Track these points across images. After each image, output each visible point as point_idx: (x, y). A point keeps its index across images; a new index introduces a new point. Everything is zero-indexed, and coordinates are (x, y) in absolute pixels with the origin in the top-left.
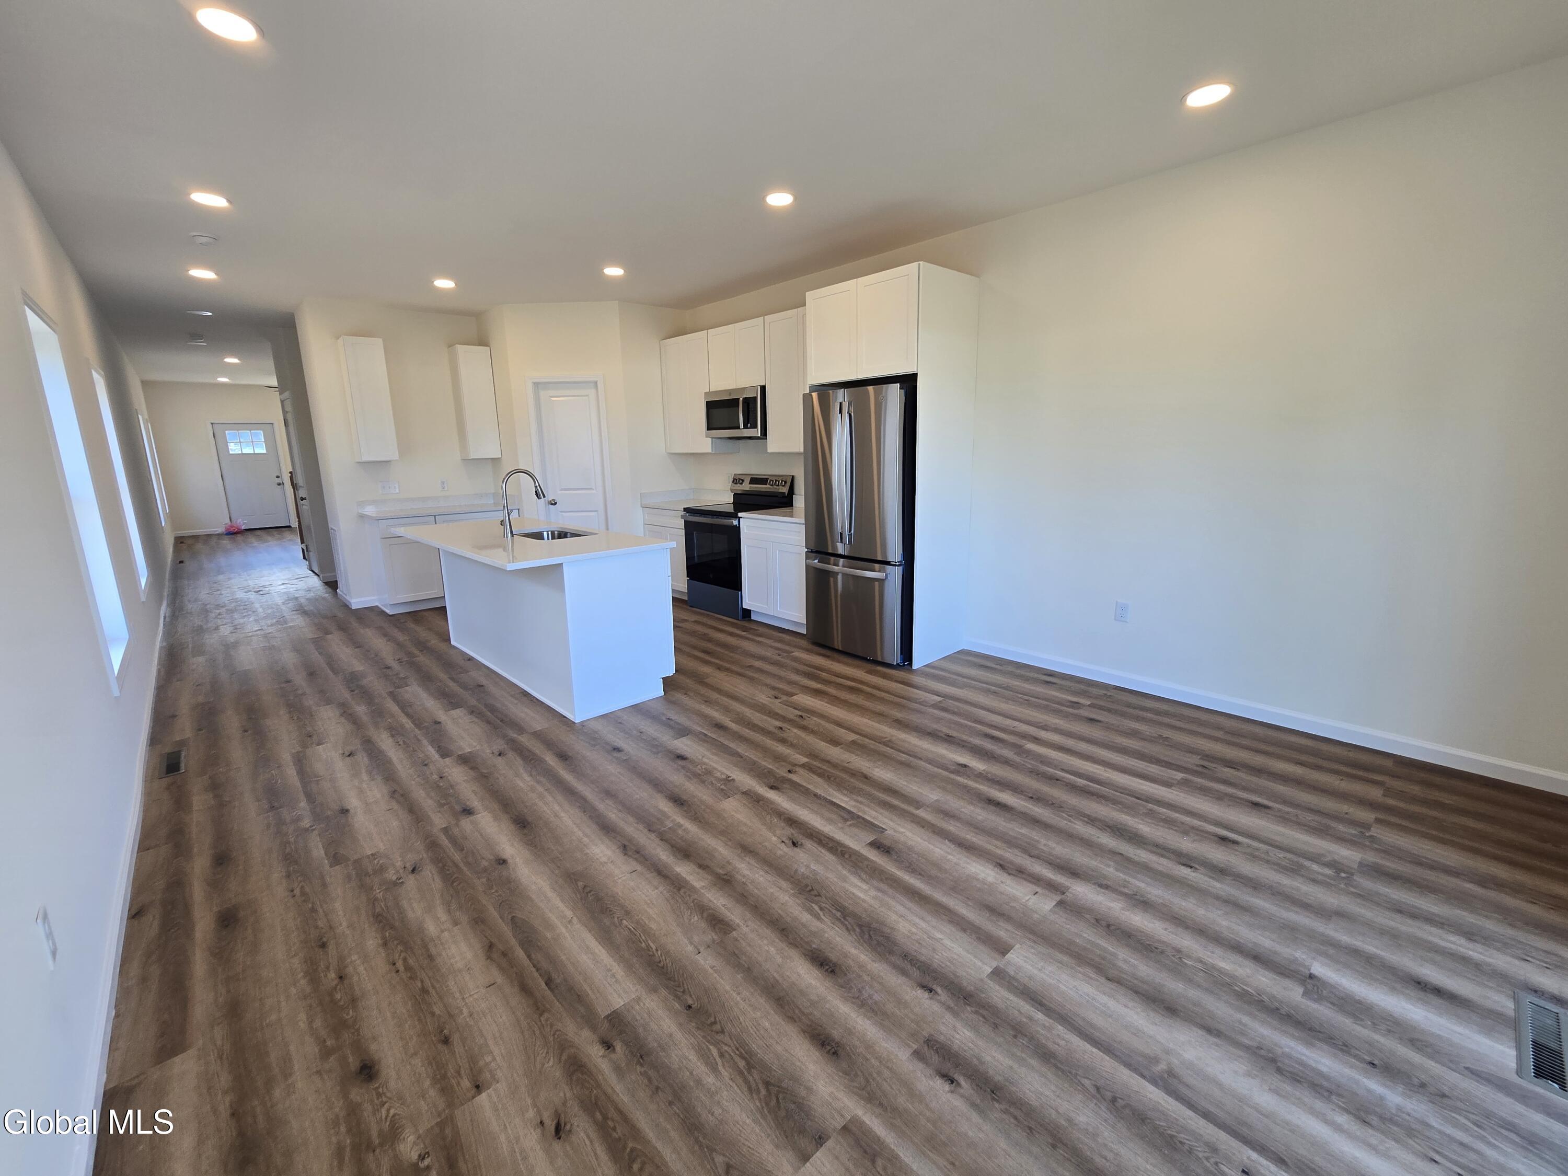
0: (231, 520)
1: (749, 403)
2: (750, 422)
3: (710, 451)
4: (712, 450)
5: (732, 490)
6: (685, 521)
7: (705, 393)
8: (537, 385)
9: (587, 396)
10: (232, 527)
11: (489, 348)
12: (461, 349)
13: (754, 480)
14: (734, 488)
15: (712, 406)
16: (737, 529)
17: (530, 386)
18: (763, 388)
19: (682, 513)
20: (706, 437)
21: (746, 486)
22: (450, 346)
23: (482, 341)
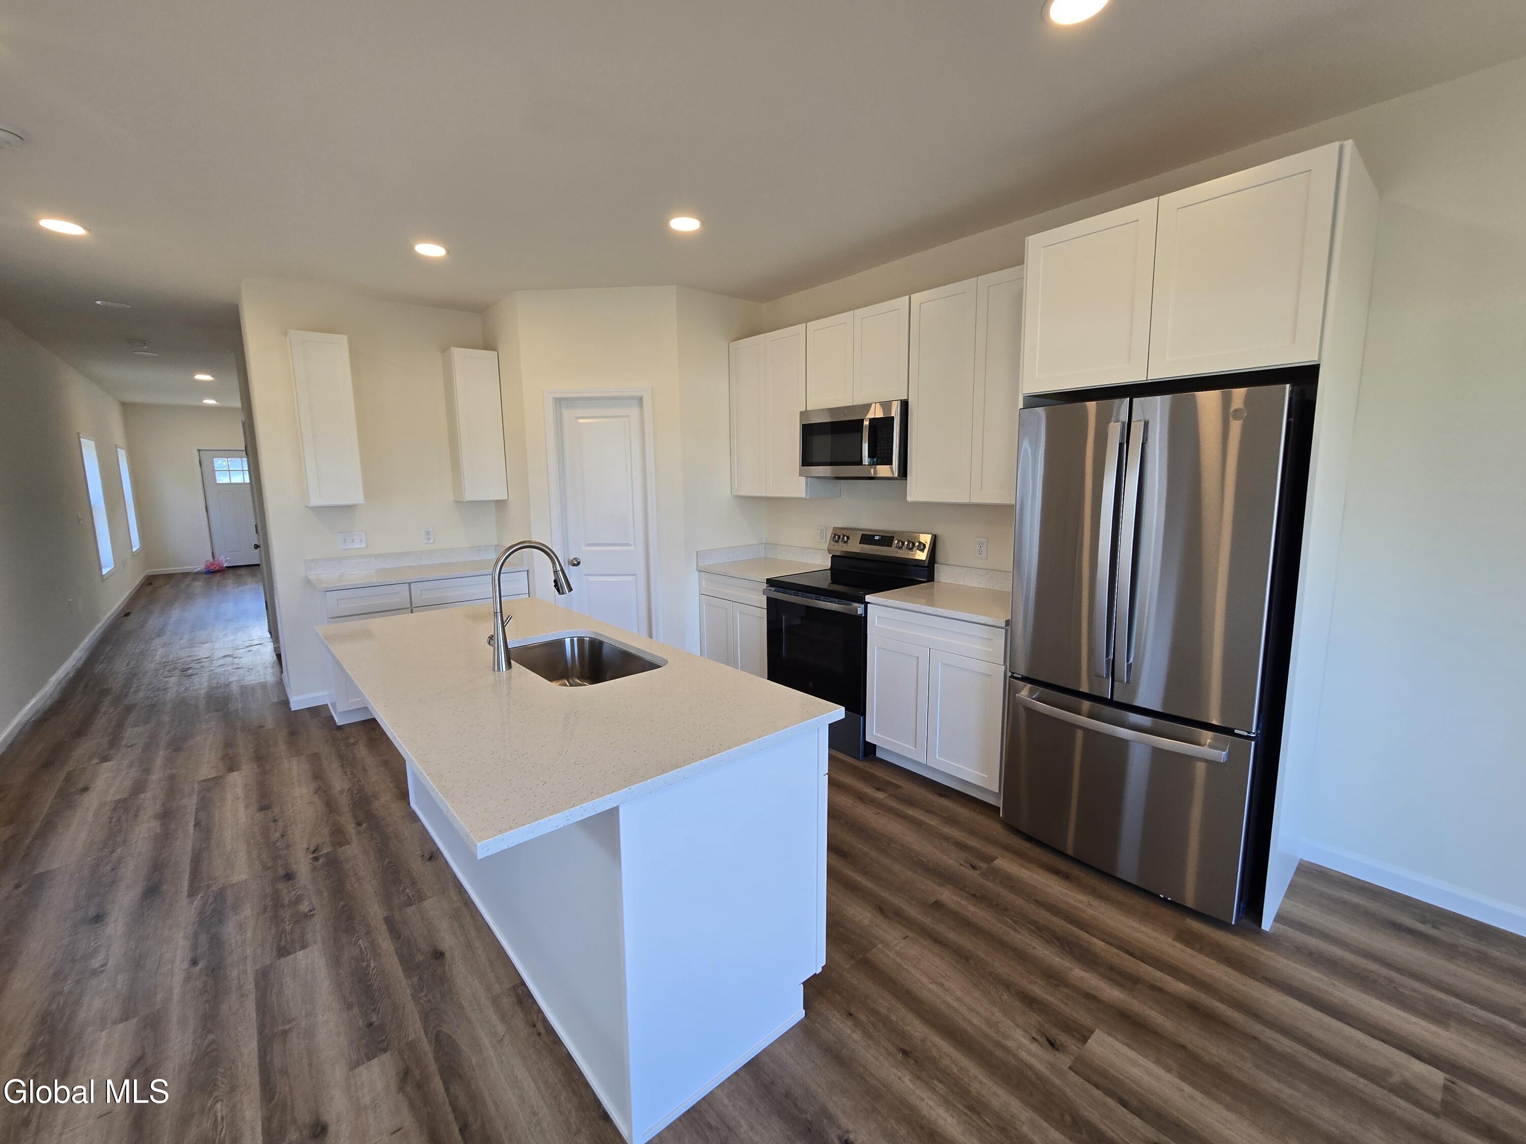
0: (213, 556)
1: (882, 427)
2: (881, 455)
3: (804, 496)
4: (806, 495)
5: (829, 551)
6: (767, 597)
7: (801, 412)
8: (558, 401)
9: (628, 416)
10: (212, 564)
11: (497, 353)
12: (459, 354)
13: (867, 539)
14: (834, 548)
15: (809, 431)
16: (862, 621)
17: (550, 404)
18: (905, 405)
19: (765, 586)
20: (800, 476)
21: (855, 546)
22: (445, 350)
23: (489, 345)
